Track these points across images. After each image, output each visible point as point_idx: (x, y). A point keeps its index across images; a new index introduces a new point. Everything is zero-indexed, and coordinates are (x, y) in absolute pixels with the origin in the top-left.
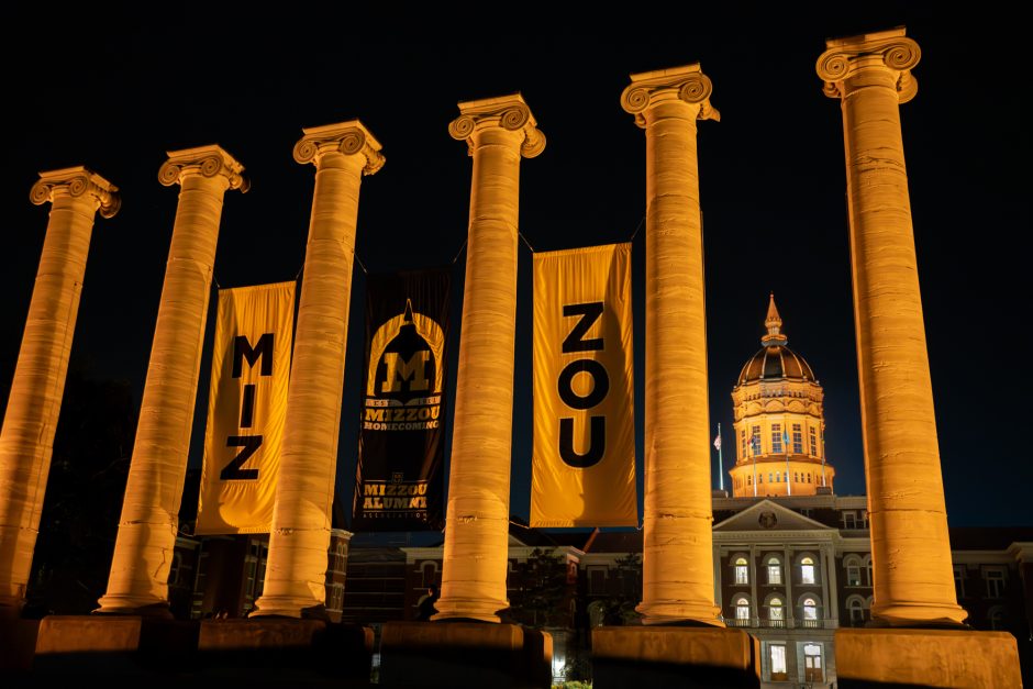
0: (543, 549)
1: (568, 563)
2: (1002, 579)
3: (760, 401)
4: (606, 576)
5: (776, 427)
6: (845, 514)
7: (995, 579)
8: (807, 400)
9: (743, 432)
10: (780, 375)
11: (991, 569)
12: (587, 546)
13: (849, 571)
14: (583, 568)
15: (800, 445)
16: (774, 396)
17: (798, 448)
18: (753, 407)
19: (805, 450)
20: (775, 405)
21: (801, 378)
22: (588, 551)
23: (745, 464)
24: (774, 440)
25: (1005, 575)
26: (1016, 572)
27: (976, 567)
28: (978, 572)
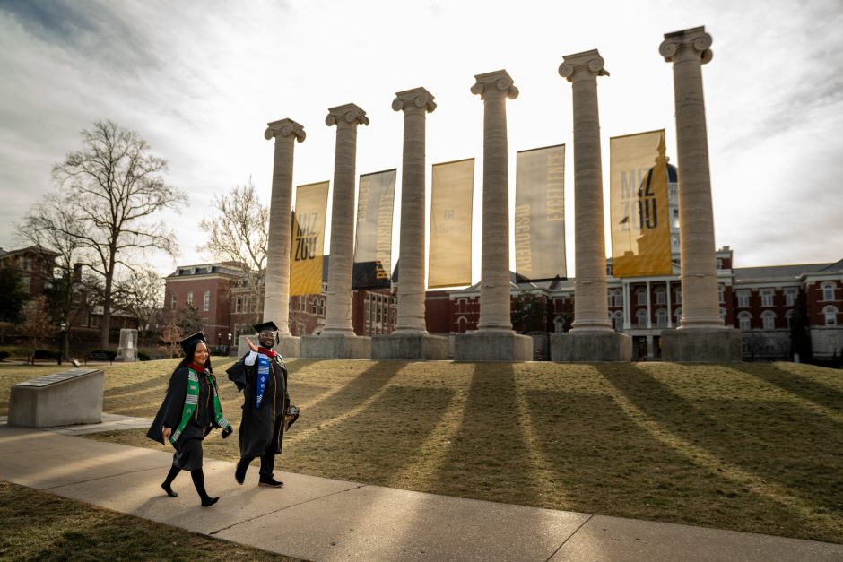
7: (791, 295)
11: (789, 289)
25: (797, 293)
26: (804, 290)
27: (781, 289)
28: (781, 292)
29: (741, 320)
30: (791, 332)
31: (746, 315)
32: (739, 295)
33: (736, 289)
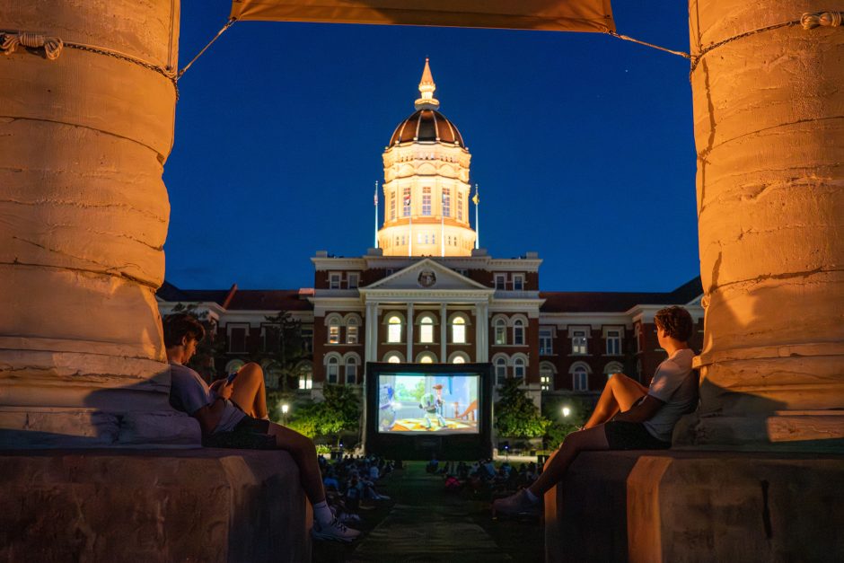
0: (186, 304)
1: (210, 320)
2: (619, 338)
3: (412, 162)
4: (247, 333)
5: (427, 190)
6: (496, 276)
7: (613, 338)
8: (457, 165)
9: (393, 193)
10: (433, 139)
11: (611, 329)
12: (227, 302)
13: (496, 330)
14: (222, 325)
15: (448, 209)
16: (427, 159)
17: (446, 211)
18: (405, 169)
19: (453, 214)
20: (427, 168)
21: (453, 143)
22: (228, 308)
23: (394, 225)
24: (424, 202)
27: (599, 328)
28: (600, 332)
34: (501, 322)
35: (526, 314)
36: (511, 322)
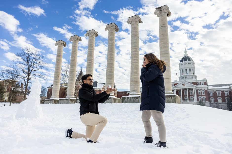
5: (186, 69)
6: (198, 83)
25: (228, 92)
26: (230, 91)
27: (223, 91)
28: (223, 92)
29: (211, 100)
30: (227, 103)
31: (213, 99)
32: (210, 93)
33: (209, 91)
34: (199, 91)
35: (204, 89)
36: (202, 91)
